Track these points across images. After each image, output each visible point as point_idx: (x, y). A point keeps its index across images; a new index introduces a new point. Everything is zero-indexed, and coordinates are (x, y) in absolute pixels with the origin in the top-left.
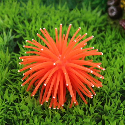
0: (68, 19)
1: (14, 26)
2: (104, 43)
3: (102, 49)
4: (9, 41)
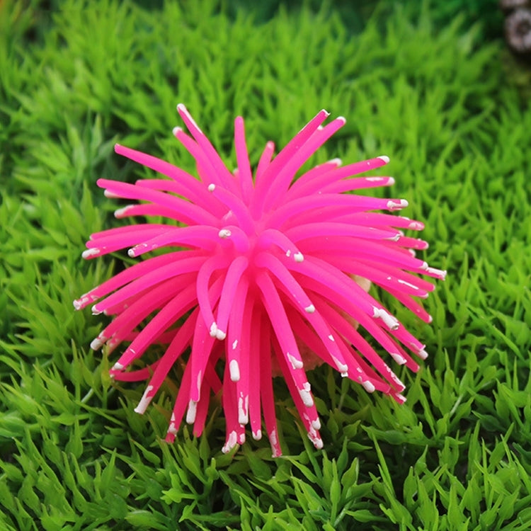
0: (339, 66)
1: (114, 103)
2: (495, 156)
3: (488, 180)
4: (94, 162)
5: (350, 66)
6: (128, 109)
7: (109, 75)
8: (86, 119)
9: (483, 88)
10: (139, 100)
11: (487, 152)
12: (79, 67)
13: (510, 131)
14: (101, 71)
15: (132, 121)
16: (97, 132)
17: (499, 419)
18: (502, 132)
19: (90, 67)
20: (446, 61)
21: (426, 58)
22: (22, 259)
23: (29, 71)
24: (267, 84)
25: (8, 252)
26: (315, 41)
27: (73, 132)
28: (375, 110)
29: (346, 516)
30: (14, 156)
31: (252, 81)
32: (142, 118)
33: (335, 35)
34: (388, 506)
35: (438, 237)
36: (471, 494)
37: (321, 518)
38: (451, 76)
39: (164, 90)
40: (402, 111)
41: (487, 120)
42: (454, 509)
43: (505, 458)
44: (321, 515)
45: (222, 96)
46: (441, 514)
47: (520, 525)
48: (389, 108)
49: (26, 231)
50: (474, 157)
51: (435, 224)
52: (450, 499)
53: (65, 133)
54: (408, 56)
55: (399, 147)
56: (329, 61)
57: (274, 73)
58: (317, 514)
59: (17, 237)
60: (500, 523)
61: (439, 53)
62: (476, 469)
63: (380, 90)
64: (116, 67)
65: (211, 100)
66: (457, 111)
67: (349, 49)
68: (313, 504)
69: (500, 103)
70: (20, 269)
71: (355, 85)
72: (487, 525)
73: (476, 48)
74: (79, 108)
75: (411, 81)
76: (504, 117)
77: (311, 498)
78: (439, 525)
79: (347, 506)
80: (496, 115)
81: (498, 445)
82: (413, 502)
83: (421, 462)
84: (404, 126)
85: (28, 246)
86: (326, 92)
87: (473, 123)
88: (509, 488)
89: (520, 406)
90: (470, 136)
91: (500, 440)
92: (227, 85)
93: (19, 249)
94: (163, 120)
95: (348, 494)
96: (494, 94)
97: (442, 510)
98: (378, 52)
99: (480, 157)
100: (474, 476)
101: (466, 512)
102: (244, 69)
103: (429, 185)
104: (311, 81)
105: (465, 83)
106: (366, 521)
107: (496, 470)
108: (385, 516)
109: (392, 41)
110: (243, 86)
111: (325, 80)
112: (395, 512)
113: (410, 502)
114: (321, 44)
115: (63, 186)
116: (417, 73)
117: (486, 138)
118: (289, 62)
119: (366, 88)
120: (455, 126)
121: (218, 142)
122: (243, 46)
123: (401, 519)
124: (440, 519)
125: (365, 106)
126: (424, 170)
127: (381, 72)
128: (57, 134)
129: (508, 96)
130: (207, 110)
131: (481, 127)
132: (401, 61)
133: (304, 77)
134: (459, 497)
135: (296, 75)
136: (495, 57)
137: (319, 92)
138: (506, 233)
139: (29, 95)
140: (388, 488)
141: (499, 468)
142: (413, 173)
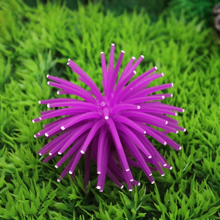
1: (57, 45)
2: (208, 72)
3: (204, 80)
4: (48, 68)
5: (151, 35)
6: (62, 48)
7: (55, 35)
8: (45, 51)
9: (204, 45)
10: (67, 44)
11: (205, 70)
12: (44, 31)
13: (214, 62)
14: (52, 33)
15: (64, 52)
16: (50, 57)
17: (204, 173)
18: (211, 63)
19: (48, 31)
20: (190, 34)
21: (182, 33)
22: (18, 105)
23: (24, 32)
24: (118, 40)
25: (12, 101)
26: (138, 24)
27: (40, 56)
28: (160, 52)
29: (140, 208)
30: (16, 65)
31: (112, 39)
32: (68, 51)
33: (146, 22)
34: (158, 204)
35: (183, 101)
36: (191, 201)
37: (131, 207)
38: (192, 40)
39: (77, 41)
40: (171, 52)
41: (205, 58)
42: (184, 206)
43: (205, 188)
44: (130, 206)
45: (100, 44)
46: (178, 209)
47: (210, 214)
48: (166, 51)
49: (19, 94)
50: (199, 71)
51: (182, 97)
52: (182, 202)
53: (37, 56)
54: (174, 32)
55: (169, 66)
56: (143, 32)
57: (121, 36)
58: (128, 205)
59: (16, 96)
60: (202, 213)
61: (187, 31)
62: (193, 191)
63: (163, 44)
64: (58, 31)
65: (95, 45)
66: (193, 53)
67: (151, 28)
68: (127, 202)
69: (211, 52)
70: (17, 109)
71: (153, 42)
72: (197, 213)
73: (202, 30)
74: (43, 47)
75: (176, 41)
76: (212, 57)
77: (126, 199)
78: (178, 213)
79: (141, 204)
80: (209, 56)
81: (203, 182)
82: (168, 204)
83: (172, 188)
84: (172, 58)
85: (20, 100)
86: (141, 44)
87: (200, 59)
88: (206, 199)
89: (212, 168)
90: (198, 64)
91: (204, 181)
92: (102, 40)
93: (16, 101)
94: (76, 53)
95: (141, 199)
96: (209, 48)
97: (179, 207)
98: (163, 30)
99: (202, 71)
100: (192, 194)
101: (189, 208)
102: (109, 34)
103: (181, 82)
104: (136, 40)
105: (197, 43)
106: (149, 210)
107: (202, 192)
108: (156, 208)
109: (169, 26)
110: (108, 40)
111: (141, 39)
112: (160, 207)
113: (167, 203)
114: (140, 26)
115: (35, 77)
116: (178, 39)
117: (204, 65)
118: (127, 33)
119: (158, 44)
120: (192, 60)
121: (97, 62)
122: (109, 25)
123: (163, 210)
124: (178, 210)
125: (156, 50)
126: (179, 76)
127: (163, 37)
128: (34, 57)
129: (214, 49)
130: (93, 49)
131: (203, 61)
132: (172, 33)
133: (133, 38)
134: (186, 202)
135: (130, 37)
136: (209, 34)
137: (138, 44)
138: (210, 101)
139: (24, 41)
140: (158, 197)
141: (203, 191)
142: (175, 77)
